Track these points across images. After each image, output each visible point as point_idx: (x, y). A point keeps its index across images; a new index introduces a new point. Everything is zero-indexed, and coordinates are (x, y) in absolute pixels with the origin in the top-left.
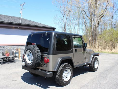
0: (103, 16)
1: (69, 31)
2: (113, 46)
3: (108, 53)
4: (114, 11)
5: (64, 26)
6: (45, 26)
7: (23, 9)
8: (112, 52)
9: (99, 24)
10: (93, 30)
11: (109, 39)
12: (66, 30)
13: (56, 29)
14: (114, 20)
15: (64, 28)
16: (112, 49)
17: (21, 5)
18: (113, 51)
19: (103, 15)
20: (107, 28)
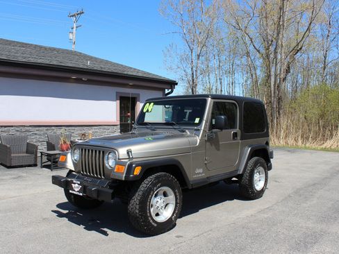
0: (301, 49)
1: (204, 90)
2: (328, 133)
3: (314, 149)
4: (332, 37)
5: (193, 77)
6: (150, 76)
7: (77, 27)
8: (324, 146)
9: (288, 71)
10: (272, 89)
11: (316, 111)
12: (198, 87)
13: (177, 84)
14: (330, 60)
15: (193, 80)
16: (324, 139)
17: (72, 16)
18: (328, 144)
19: (300, 47)
20: (311, 84)
